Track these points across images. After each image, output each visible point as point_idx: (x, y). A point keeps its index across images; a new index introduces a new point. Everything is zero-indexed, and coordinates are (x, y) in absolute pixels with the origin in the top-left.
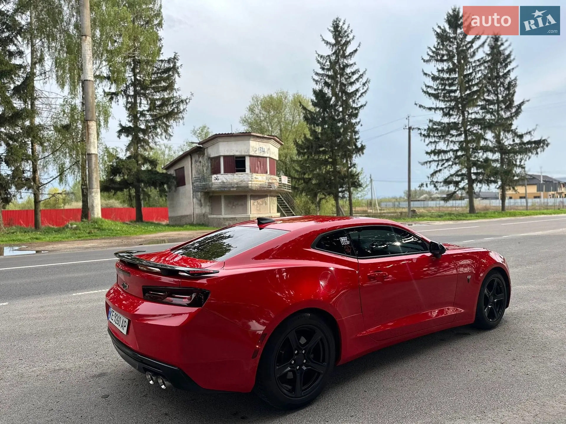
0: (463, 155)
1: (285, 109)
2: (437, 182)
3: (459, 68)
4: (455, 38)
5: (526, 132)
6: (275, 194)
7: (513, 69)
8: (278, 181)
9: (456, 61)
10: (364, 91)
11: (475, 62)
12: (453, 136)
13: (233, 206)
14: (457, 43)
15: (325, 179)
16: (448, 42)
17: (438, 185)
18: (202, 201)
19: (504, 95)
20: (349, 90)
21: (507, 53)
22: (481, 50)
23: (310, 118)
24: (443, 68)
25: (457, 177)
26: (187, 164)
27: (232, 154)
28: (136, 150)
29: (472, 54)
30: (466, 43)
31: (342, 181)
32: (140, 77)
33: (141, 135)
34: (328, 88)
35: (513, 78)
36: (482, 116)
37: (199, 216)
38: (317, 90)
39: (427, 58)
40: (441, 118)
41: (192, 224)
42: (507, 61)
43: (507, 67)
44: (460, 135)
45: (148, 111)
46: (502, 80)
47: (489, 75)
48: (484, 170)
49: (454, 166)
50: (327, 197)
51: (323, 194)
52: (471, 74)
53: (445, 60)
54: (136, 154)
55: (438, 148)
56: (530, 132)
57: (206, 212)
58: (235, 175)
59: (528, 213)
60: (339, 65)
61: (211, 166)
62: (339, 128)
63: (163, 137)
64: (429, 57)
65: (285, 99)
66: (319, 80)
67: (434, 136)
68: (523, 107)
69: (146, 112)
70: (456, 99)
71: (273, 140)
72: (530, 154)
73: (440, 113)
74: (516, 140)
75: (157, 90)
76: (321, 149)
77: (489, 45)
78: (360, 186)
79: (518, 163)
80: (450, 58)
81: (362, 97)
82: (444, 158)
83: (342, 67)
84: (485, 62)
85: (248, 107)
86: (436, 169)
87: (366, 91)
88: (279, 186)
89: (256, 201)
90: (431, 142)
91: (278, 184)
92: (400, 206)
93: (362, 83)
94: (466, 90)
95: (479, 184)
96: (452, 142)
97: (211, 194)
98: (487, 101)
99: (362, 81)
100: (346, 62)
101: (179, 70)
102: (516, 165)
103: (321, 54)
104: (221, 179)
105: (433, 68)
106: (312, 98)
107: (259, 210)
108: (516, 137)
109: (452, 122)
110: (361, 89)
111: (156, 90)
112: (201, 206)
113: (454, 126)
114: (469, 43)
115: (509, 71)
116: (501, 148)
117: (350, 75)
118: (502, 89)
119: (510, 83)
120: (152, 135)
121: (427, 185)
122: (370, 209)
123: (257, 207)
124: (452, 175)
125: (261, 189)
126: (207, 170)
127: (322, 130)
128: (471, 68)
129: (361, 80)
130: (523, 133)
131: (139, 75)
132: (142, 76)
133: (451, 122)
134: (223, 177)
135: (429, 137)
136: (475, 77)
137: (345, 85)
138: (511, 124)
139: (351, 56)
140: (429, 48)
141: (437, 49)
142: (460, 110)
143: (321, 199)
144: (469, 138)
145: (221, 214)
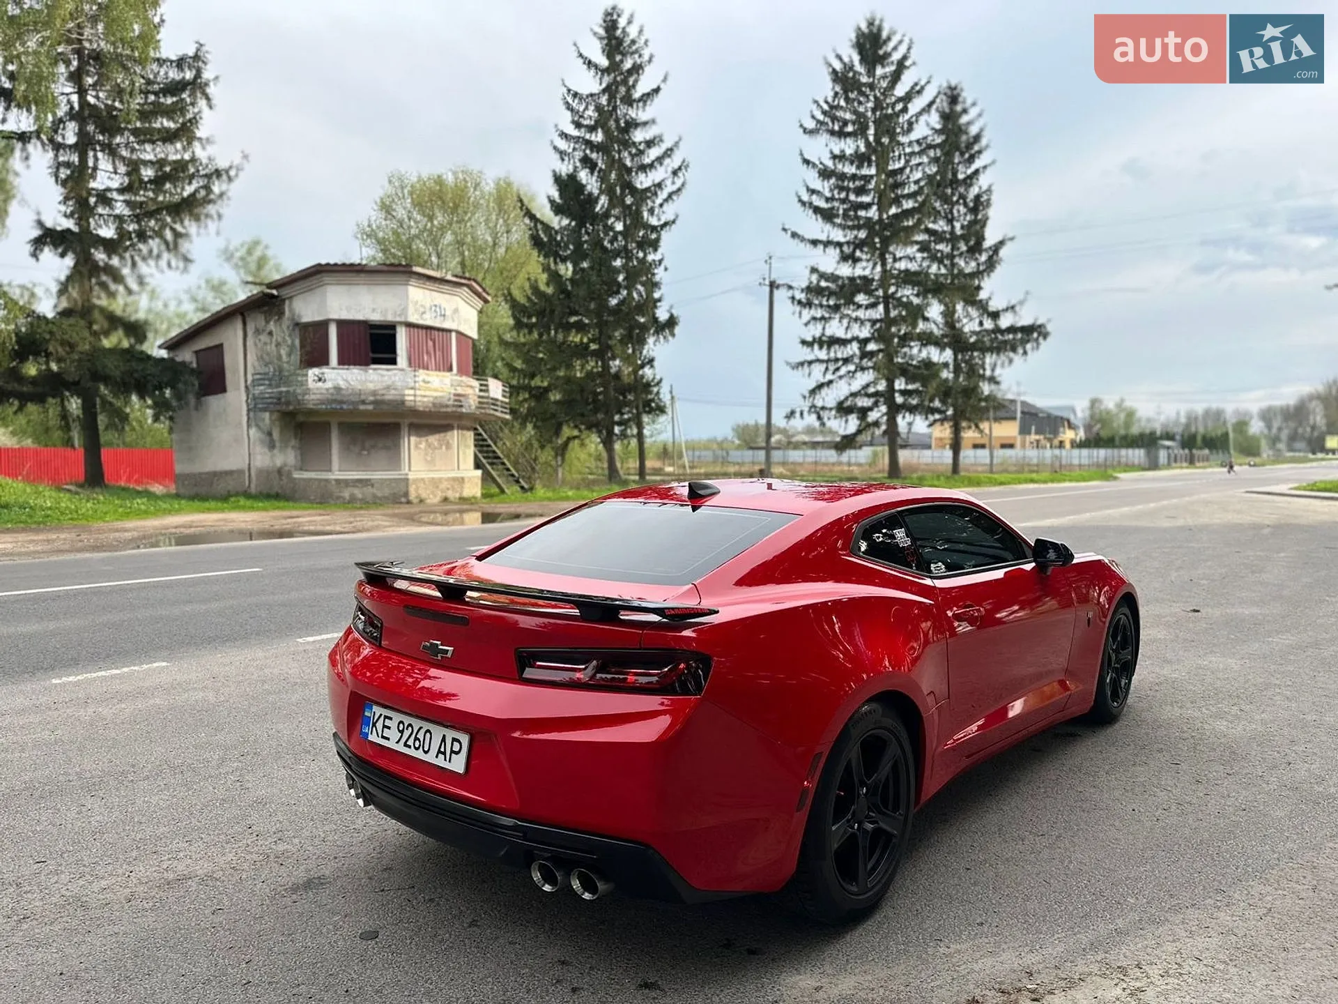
0: (880, 351)
1: (473, 214)
2: (823, 408)
3: (877, 153)
4: (872, 86)
5: (1005, 307)
6: (468, 424)
7: (985, 167)
8: (477, 390)
9: (871, 138)
10: (675, 188)
11: (910, 144)
12: (859, 306)
13: (363, 449)
14: (875, 97)
15: (582, 391)
16: (856, 93)
17: (825, 414)
18: (276, 435)
19: (966, 223)
20: (641, 183)
21: (973, 130)
22: (923, 119)
23: (544, 242)
24: (843, 151)
25: (866, 399)
26: (232, 339)
27: (360, 317)
28: (87, 294)
29: (906, 126)
30: (893, 99)
31: (621, 398)
32: (97, 97)
33: (100, 256)
34: (592, 173)
35: (984, 188)
36: (921, 266)
37: (265, 474)
38: (563, 174)
39: (811, 124)
40: (835, 265)
41: (247, 495)
42: (972, 149)
43: (973, 162)
44: (873, 306)
45: (121, 191)
46: (962, 190)
47: (938, 178)
48: (922, 386)
49: (859, 374)
50: (586, 433)
51: (576, 427)
52: (902, 170)
53: (849, 134)
54: (86, 304)
55: (829, 332)
56: (1013, 308)
57: (285, 465)
58: (371, 371)
59: (1003, 480)
60: (617, 121)
61: (302, 346)
62: (617, 271)
63: (163, 263)
64: (815, 122)
65: (475, 189)
66: (570, 150)
67: (821, 306)
68: (1003, 253)
69: (115, 195)
70: (869, 224)
71: (465, 289)
72: (1011, 354)
73: (834, 253)
74: (985, 322)
75: (146, 136)
76: (573, 319)
77: (937, 110)
78: (661, 410)
79: (988, 373)
80: (861, 131)
81: (670, 202)
82: (839, 355)
83: (623, 125)
84: (930, 147)
85: (378, 201)
86: (822, 380)
87: (679, 190)
88: (480, 403)
89: (424, 439)
90: (814, 319)
91: (476, 398)
92: (730, 459)
93: (670, 170)
94: (890, 207)
95: (907, 415)
96: (856, 319)
97: (301, 418)
98: (931, 232)
99: (672, 165)
100: (634, 116)
101: (211, 90)
102: (983, 377)
103: (574, 88)
104: (331, 380)
105: (822, 148)
106: (551, 194)
107: (432, 462)
108: (985, 316)
109: (860, 277)
110: (668, 182)
111: (142, 138)
112: (272, 446)
113: (865, 285)
114: (900, 100)
115: (977, 172)
116: (954, 339)
117: (642, 147)
118: (962, 209)
119: (978, 197)
120: (132, 257)
121: (802, 414)
122: (670, 465)
123: (426, 454)
124: (854, 395)
125: (437, 410)
126: (289, 355)
127: (574, 272)
128: (903, 157)
129: (667, 161)
130: (1000, 308)
131: (94, 93)
132: (101, 95)
133: (856, 275)
134: (338, 374)
135: (810, 307)
136: (908, 177)
137: (629, 170)
138: (979, 288)
139: (645, 102)
140: (816, 102)
141: (832, 107)
142: (877, 249)
143: (569, 439)
144: (893, 313)
145: (330, 470)
